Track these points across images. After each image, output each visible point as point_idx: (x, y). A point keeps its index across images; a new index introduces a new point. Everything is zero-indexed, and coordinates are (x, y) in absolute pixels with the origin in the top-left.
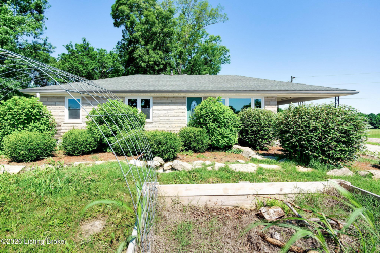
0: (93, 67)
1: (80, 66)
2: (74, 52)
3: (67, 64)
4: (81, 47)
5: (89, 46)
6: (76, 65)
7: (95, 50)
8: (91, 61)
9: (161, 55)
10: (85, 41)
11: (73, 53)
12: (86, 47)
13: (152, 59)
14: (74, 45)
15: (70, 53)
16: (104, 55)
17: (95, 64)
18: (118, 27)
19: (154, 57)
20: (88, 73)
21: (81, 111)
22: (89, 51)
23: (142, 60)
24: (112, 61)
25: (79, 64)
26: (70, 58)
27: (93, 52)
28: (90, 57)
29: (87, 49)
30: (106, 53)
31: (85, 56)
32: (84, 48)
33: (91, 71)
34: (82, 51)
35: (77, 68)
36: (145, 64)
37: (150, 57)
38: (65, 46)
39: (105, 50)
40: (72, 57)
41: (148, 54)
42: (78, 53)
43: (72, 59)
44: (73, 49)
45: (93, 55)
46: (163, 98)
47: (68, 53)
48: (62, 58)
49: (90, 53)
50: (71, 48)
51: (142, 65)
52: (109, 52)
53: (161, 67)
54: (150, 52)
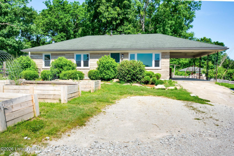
0: (67, 20)
1: (56, 20)
2: (52, 8)
3: (46, 19)
6: (53, 19)
7: (69, 3)
8: (66, 15)
11: (51, 9)
15: (48, 8)
16: (77, 8)
17: (69, 18)
20: (63, 26)
22: (64, 5)
24: (84, 14)
25: (56, 18)
26: (48, 14)
27: (67, 5)
28: (65, 11)
29: (62, 3)
30: (79, 5)
31: (60, 11)
32: (59, 3)
33: (65, 24)
34: (58, 6)
35: (55, 22)
36: (105, 20)
37: (109, 14)
38: (45, 3)
39: (78, 3)
40: (50, 12)
41: (108, 11)
42: (55, 8)
43: (50, 14)
44: (51, 5)
45: (67, 9)
46: (96, 54)
47: (47, 9)
48: (42, 14)
49: (65, 7)
50: (49, 4)
51: (103, 21)
52: (81, 4)
53: (118, 22)
54: (109, 10)
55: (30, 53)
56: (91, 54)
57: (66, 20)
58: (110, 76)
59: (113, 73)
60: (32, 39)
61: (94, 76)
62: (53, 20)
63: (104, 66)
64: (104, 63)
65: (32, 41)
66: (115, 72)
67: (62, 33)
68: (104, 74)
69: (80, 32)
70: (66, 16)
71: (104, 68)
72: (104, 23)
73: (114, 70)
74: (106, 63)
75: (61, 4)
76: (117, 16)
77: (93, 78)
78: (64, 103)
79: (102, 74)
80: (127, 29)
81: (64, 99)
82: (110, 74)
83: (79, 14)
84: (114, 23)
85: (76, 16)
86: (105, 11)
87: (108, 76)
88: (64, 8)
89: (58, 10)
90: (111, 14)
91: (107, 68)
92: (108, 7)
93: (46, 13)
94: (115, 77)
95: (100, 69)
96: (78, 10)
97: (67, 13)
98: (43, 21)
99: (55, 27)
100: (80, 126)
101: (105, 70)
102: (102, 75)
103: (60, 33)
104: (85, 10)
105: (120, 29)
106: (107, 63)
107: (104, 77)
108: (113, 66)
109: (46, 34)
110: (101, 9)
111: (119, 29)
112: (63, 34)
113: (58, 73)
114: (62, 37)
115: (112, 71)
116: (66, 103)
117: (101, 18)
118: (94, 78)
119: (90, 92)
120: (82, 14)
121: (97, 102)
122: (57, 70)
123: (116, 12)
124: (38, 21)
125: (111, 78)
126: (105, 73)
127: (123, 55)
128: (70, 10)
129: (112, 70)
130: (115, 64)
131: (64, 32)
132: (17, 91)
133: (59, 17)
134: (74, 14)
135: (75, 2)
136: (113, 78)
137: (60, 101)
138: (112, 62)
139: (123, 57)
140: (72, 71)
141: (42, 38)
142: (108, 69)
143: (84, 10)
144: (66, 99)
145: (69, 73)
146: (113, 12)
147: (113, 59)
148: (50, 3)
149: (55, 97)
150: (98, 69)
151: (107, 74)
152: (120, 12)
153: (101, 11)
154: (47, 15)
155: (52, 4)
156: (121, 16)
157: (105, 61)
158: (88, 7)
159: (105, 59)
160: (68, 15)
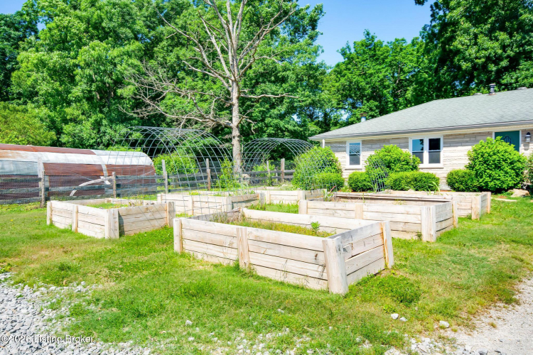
0: (381, 76)
1: (361, 79)
2: (352, 58)
3: (343, 80)
4: (363, 45)
5: (376, 41)
6: (356, 79)
7: (385, 44)
8: (378, 67)
9: (503, 40)
10: (368, 34)
11: (350, 60)
12: (371, 44)
13: (483, 53)
14: (352, 46)
15: (346, 59)
16: (401, 50)
17: (385, 72)
18: (423, 4)
19: (486, 49)
20: (373, 88)
21: (361, 157)
22: (375, 50)
23: (464, 58)
24: (415, 59)
25: (360, 75)
26: (346, 69)
27: (381, 49)
28: (377, 59)
29: (372, 47)
30: (404, 45)
31: (368, 61)
32: (367, 46)
33: (377, 84)
34: (364, 52)
35: (357, 83)
36: (469, 65)
37: (479, 50)
38: (340, 51)
39: (403, 40)
40: (349, 66)
41: (476, 44)
42: (358, 58)
43: (349, 70)
44: (351, 53)
45: (382, 55)
46: (459, 137)
47: (343, 60)
48: (335, 71)
49: (377, 52)
50: (348, 52)
51: (464, 67)
52: (409, 42)
53: (504, 63)
54: (479, 41)
55: (324, 141)
56: (446, 136)
57: (378, 77)
58: (503, 182)
59: (510, 176)
60: (316, 118)
61: (461, 184)
62: (354, 80)
63: (487, 161)
64: (486, 155)
65: (317, 120)
66: (516, 173)
67: (372, 101)
68: (488, 179)
69: (409, 95)
70: (379, 69)
71: (488, 165)
72: (466, 70)
73: (512, 169)
74: (491, 153)
75: (370, 49)
76: (500, 52)
77: (459, 188)
78: (429, 240)
79: (481, 177)
80: (526, 77)
81: (429, 232)
82: (502, 178)
83: (406, 61)
84: (493, 68)
85: (398, 67)
86: (468, 46)
87: (498, 182)
88: (375, 55)
89: (364, 61)
90: (483, 49)
91: (495, 164)
92: (476, 36)
93: (343, 69)
94: (515, 185)
95: (477, 167)
96: (403, 55)
97: (380, 64)
98: (337, 84)
99: (358, 93)
100: (506, 303)
101: (488, 169)
102: (481, 180)
103: (368, 102)
104: (418, 52)
105: (506, 79)
106: (494, 154)
107: (487, 185)
108: (509, 161)
109: (341, 106)
110: (461, 42)
111: (503, 79)
112: (373, 103)
113: (381, 177)
114: (371, 109)
115: (509, 170)
116: (433, 241)
117: (459, 60)
118: (462, 187)
119: (469, 218)
120: (411, 61)
121: (508, 243)
122: (378, 171)
123: (496, 44)
124: (329, 85)
125: (505, 186)
126: (490, 176)
127: (529, 134)
128: (386, 57)
129: (507, 169)
130: (515, 156)
131: (375, 100)
132: (331, 212)
133: (366, 73)
134: (395, 62)
135: (397, 40)
136: (512, 188)
137: (420, 236)
138: (506, 152)
139: (528, 140)
140: (412, 172)
141: (333, 116)
142: (498, 167)
143: (415, 53)
144: (433, 232)
145: (407, 177)
146: (489, 44)
147: (510, 144)
148: (350, 50)
149: (407, 227)
150: (471, 167)
151: (495, 179)
152: (508, 42)
153: (460, 46)
154: (345, 72)
155: (353, 50)
156: (512, 50)
157: (488, 150)
158: (427, 44)
159: (489, 145)
160: (383, 66)
